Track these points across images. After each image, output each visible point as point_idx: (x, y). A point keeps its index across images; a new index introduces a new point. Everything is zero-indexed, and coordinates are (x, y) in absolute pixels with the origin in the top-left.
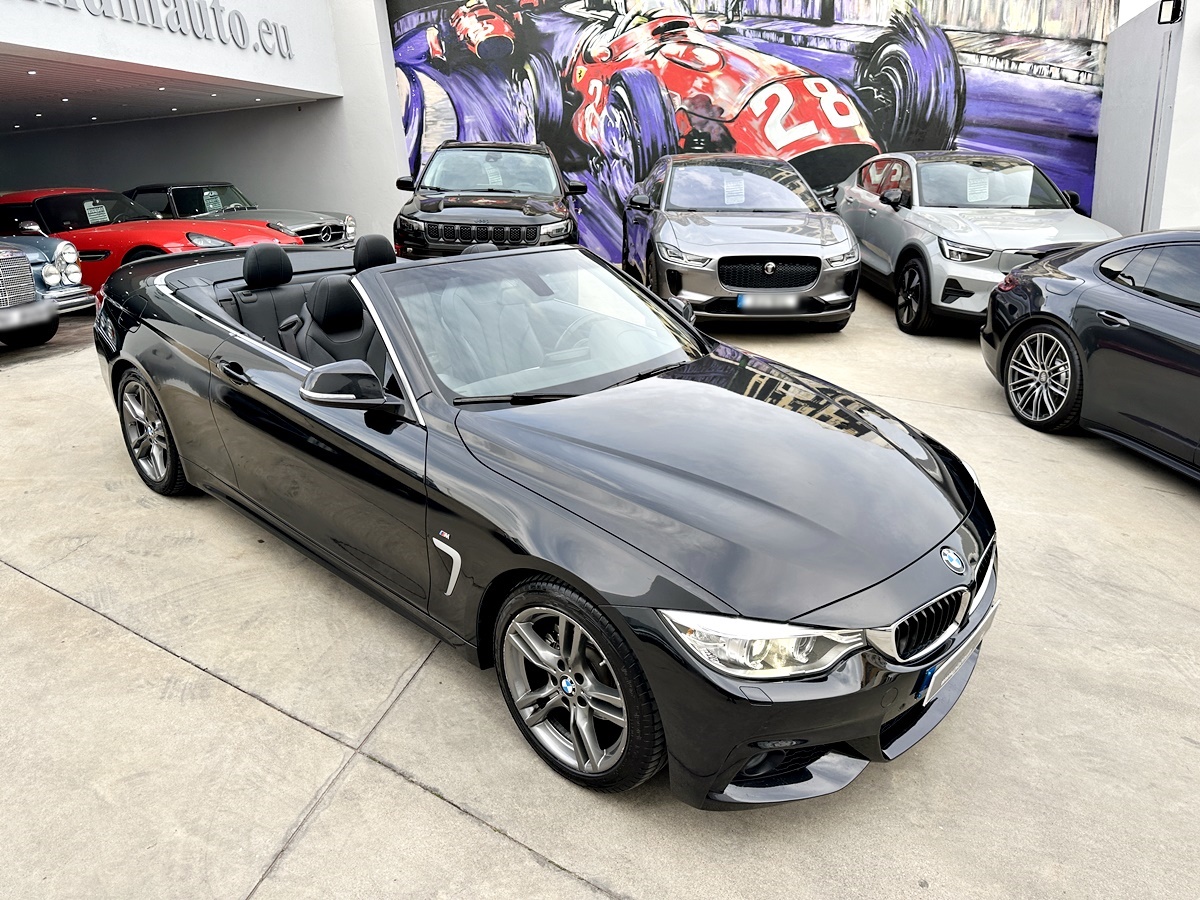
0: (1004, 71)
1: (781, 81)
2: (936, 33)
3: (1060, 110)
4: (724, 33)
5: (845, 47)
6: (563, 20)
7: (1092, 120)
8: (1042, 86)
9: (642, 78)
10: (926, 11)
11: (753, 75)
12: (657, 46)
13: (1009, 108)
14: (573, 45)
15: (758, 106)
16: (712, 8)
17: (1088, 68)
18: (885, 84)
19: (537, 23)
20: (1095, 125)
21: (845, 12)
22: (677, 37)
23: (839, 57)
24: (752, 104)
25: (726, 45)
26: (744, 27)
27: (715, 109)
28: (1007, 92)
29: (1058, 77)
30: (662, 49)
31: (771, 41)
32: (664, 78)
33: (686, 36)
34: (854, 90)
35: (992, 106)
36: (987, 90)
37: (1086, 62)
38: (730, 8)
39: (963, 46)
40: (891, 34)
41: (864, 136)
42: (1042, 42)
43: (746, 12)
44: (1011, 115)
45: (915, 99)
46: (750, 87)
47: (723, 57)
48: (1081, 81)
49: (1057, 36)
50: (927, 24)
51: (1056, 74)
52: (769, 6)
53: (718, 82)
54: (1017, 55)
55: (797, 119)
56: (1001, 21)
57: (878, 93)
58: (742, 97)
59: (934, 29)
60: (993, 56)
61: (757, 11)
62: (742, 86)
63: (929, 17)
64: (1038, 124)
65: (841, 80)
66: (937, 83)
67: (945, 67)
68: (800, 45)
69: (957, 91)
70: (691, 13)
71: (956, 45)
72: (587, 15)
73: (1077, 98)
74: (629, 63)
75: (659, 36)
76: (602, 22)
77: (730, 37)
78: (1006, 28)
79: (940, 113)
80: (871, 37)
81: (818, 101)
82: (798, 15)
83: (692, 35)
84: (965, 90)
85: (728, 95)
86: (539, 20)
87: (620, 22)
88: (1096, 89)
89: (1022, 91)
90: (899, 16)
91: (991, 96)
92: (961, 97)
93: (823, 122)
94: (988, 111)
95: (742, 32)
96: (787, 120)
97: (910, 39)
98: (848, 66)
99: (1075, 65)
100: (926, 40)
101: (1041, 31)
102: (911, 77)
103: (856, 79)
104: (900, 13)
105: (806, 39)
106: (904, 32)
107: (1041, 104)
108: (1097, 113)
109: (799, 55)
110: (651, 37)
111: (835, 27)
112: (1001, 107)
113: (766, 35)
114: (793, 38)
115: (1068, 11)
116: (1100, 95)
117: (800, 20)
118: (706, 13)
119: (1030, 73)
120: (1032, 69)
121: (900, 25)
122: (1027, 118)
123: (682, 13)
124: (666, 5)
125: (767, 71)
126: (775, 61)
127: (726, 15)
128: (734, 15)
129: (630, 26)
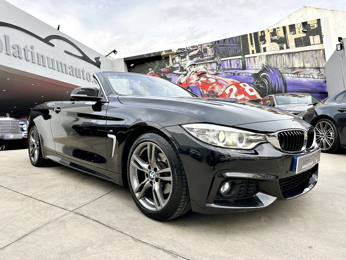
0: (296, 77)
1: (233, 85)
2: (275, 69)
3: (315, 86)
4: (216, 74)
5: (250, 75)
6: (174, 75)
7: (325, 88)
8: (308, 80)
9: (195, 87)
10: (271, 64)
11: (225, 84)
12: (198, 79)
13: (299, 87)
14: (176, 80)
15: (227, 91)
16: (213, 68)
17: (320, 75)
18: (263, 83)
19: (167, 76)
20: (326, 89)
21: (249, 66)
22: (204, 76)
23: (248, 77)
24: (225, 91)
25: (217, 77)
26: (221, 72)
27: (215, 93)
28: (298, 82)
29: (312, 77)
30: (200, 80)
32: (201, 86)
33: (206, 76)
34: (254, 85)
35: (295, 87)
36: (292, 82)
37: (319, 73)
38: (217, 68)
39: (283, 72)
40: (262, 70)
41: (259, 97)
42: (306, 69)
43: (222, 68)
44: (301, 89)
45: (272, 86)
46: (224, 87)
47: (216, 80)
48: (319, 78)
49: (310, 67)
50: (272, 67)
51: (311, 77)
52: (228, 67)
53: (216, 86)
54: (299, 73)
55: (239, 94)
56: (293, 65)
57: (261, 86)
58: (223, 90)
59: (274, 68)
60: (292, 74)
61: (225, 68)
62: (222, 87)
63: (273, 65)
64: (309, 90)
65: (250, 83)
66: (278, 82)
67: (279, 77)
68: (237, 75)
69: (284, 83)
70: (207, 70)
71: (281, 72)
72: (180, 73)
73: (319, 83)
74: (191, 84)
75: (199, 76)
76: (184, 74)
77: (218, 75)
78: (295, 66)
79: (280, 89)
80: (257, 72)
81: (244, 89)
82: (236, 68)
83: (208, 75)
84: (286, 83)
85: (219, 90)
86: (168, 75)
87: (188, 74)
88: (324, 80)
89: (302, 82)
90: (264, 66)
91: (294, 84)
92: (285, 84)
93: (246, 94)
94: (294, 88)
95: (221, 74)
96: (236, 95)
97: (268, 71)
98: (251, 79)
99: (317, 74)
100: (273, 71)
101: (305, 66)
102: (270, 80)
103: (254, 83)
104: (264, 65)
105: (239, 74)
106: (266, 69)
107: (309, 85)
108: (326, 86)
109: (237, 78)
110: (197, 77)
111: (246, 70)
112: (297, 87)
113: (228, 74)
114: (235, 74)
115: (311, 61)
116: (326, 81)
117: (237, 69)
118: (211, 70)
119: (304, 77)
120: (304, 76)
121: (264, 68)
122: (305, 89)
123: (204, 70)
124: (200, 69)
125: (229, 82)
126: (231, 80)
127: (217, 70)
128: (218, 70)
129: (191, 75)
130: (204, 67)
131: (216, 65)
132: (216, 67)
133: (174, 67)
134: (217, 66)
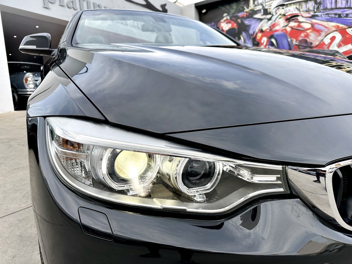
1: (336, 31)
4: (313, 17)
6: (254, 20)
9: (281, 35)
11: (324, 30)
12: (287, 24)
14: (257, 28)
15: (327, 41)
16: (309, 9)
19: (245, 22)
22: (295, 20)
24: (324, 40)
25: (314, 21)
26: (321, 14)
27: (309, 43)
30: (289, 25)
31: (332, 17)
32: (290, 34)
33: (298, 20)
38: (316, 8)
43: (322, 8)
46: (323, 34)
52: (331, 5)
53: (311, 34)
55: (344, 44)
58: (320, 38)
61: (327, 7)
62: (320, 34)
68: (345, 17)
70: (300, 11)
72: (262, 17)
74: (277, 31)
75: (288, 21)
76: (268, 19)
77: (316, 18)
82: (343, 6)
83: (300, 19)
85: (314, 38)
87: (274, 18)
95: (320, 16)
96: (339, 45)
105: (347, 15)
109: (344, 21)
110: (285, 21)
113: (331, 15)
114: (342, 15)
117: (345, 8)
118: (306, 11)
123: (296, 12)
124: (291, 10)
125: (330, 28)
126: (334, 24)
127: (314, 11)
128: (317, 10)
129: (277, 19)
130: (296, 8)
131: (314, 4)
132: (314, 6)
133: (256, 10)
134: (316, 5)
